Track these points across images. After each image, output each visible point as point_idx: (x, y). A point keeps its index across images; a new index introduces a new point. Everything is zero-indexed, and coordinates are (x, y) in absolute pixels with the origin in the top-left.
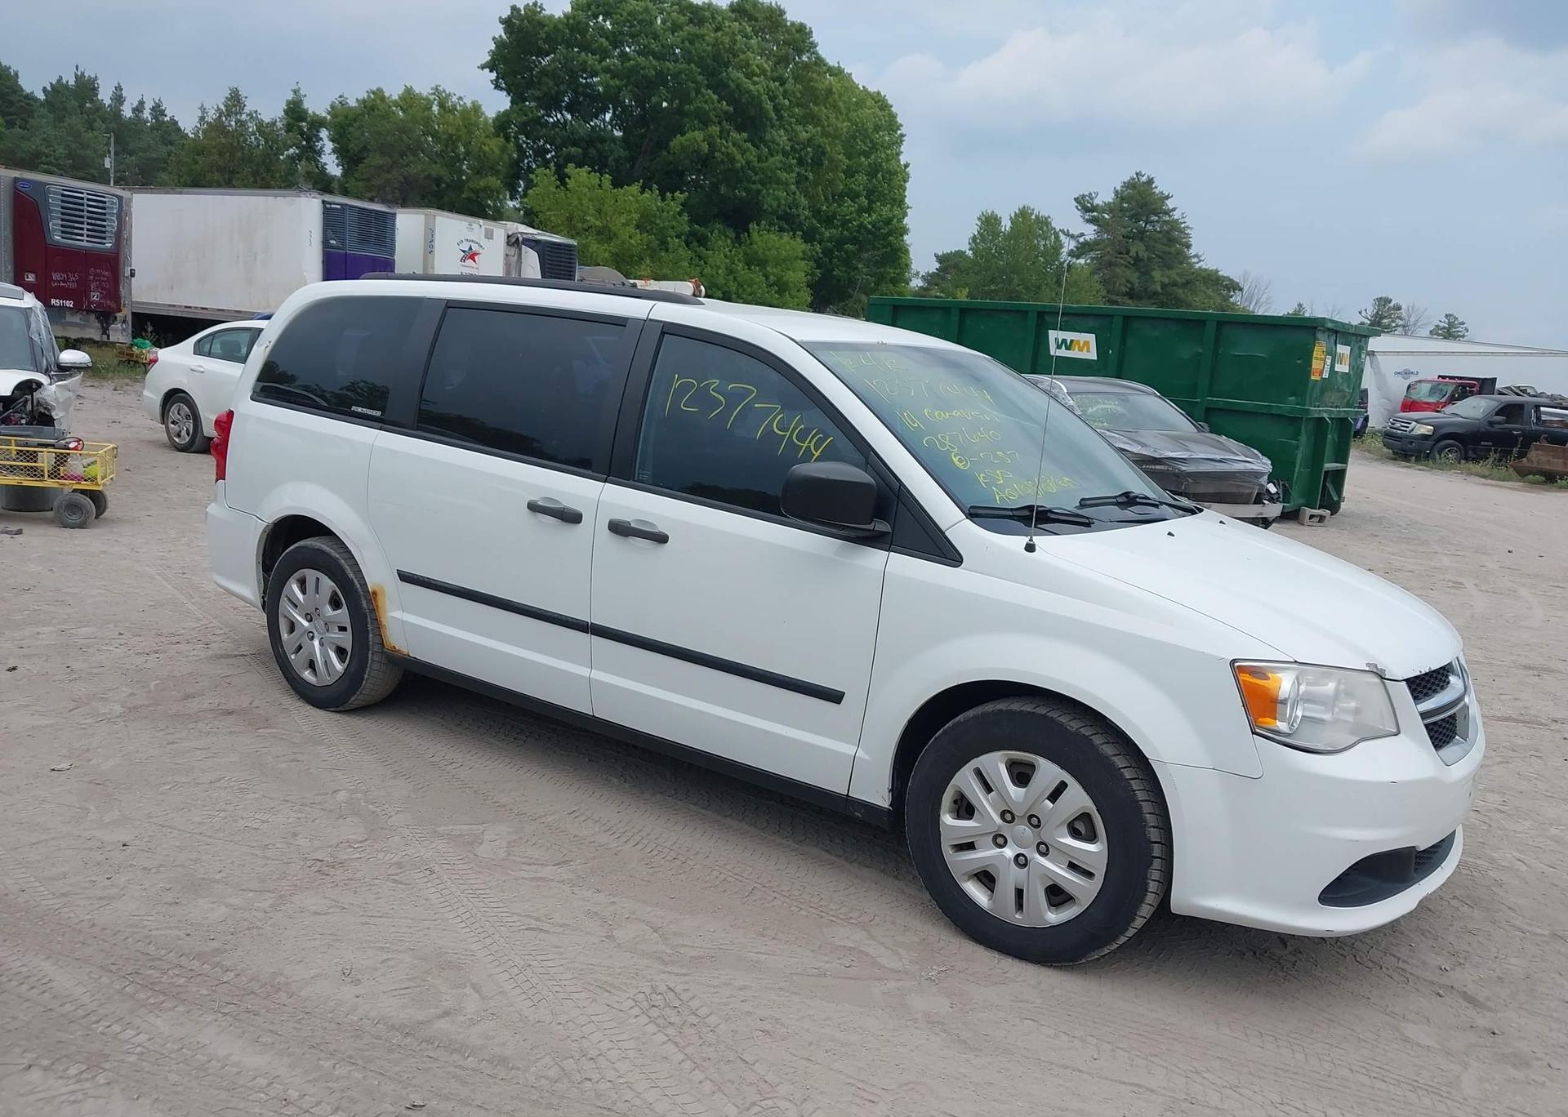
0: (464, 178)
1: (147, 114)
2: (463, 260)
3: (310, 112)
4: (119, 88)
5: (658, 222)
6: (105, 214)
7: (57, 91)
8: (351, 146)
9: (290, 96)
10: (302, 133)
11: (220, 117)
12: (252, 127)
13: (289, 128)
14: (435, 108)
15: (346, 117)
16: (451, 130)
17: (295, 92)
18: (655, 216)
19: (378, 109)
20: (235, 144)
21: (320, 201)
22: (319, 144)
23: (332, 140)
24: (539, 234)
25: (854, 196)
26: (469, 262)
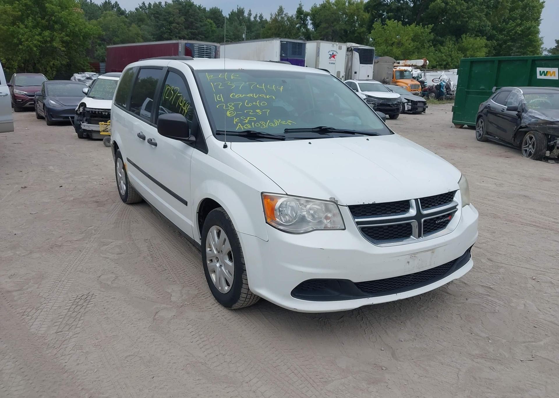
0: (356, 29)
1: (258, 19)
2: (330, 58)
3: (304, 11)
4: (250, 11)
5: (421, 38)
6: (211, 52)
7: (232, 14)
8: (316, 21)
9: (298, 6)
10: (301, 19)
11: (276, 16)
12: (286, 19)
13: (297, 17)
14: (347, 4)
15: (316, 11)
16: (352, 11)
17: (300, 5)
18: (420, 35)
19: (327, 7)
20: (280, 25)
21: (280, 41)
22: (307, 22)
23: (311, 20)
24: (360, 46)
25: (514, 19)
26: (332, 58)
